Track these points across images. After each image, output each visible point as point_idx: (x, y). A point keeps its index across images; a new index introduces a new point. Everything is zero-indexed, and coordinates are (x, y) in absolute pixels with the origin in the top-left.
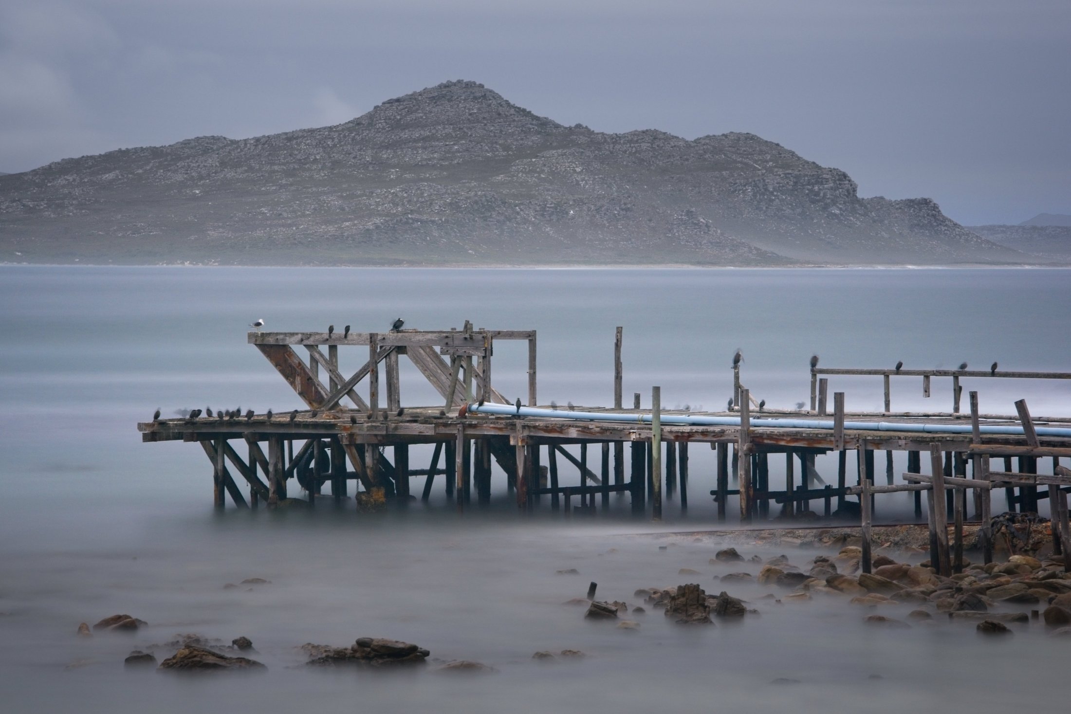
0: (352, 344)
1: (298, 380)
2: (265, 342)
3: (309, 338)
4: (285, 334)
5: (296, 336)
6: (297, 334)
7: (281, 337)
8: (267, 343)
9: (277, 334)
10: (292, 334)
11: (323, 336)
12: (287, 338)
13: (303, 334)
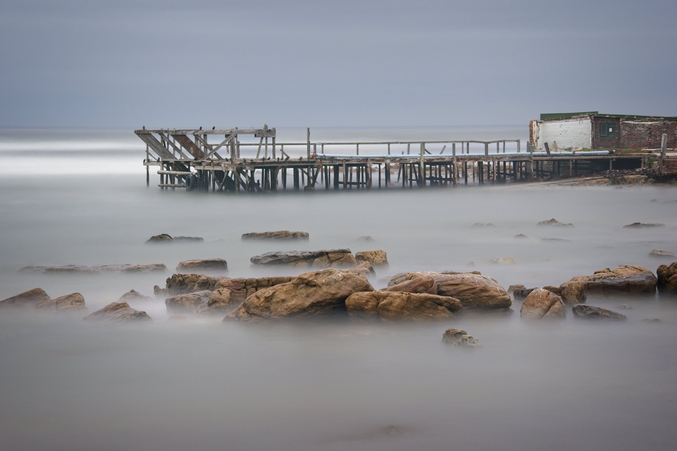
0: (217, 134)
1: (192, 149)
2: (177, 134)
3: (197, 132)
4: (187, 130)
5: (191, 131)
6: (192, 130)
7: (185, 132)
8: (178, 134)
9: (183, 130)
10: (190, 131)
11: (204, 131)
12: (188, 132)
13: (195, 130)
